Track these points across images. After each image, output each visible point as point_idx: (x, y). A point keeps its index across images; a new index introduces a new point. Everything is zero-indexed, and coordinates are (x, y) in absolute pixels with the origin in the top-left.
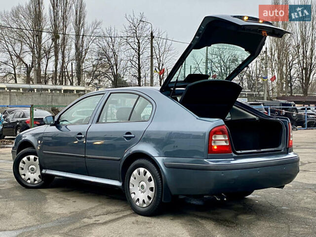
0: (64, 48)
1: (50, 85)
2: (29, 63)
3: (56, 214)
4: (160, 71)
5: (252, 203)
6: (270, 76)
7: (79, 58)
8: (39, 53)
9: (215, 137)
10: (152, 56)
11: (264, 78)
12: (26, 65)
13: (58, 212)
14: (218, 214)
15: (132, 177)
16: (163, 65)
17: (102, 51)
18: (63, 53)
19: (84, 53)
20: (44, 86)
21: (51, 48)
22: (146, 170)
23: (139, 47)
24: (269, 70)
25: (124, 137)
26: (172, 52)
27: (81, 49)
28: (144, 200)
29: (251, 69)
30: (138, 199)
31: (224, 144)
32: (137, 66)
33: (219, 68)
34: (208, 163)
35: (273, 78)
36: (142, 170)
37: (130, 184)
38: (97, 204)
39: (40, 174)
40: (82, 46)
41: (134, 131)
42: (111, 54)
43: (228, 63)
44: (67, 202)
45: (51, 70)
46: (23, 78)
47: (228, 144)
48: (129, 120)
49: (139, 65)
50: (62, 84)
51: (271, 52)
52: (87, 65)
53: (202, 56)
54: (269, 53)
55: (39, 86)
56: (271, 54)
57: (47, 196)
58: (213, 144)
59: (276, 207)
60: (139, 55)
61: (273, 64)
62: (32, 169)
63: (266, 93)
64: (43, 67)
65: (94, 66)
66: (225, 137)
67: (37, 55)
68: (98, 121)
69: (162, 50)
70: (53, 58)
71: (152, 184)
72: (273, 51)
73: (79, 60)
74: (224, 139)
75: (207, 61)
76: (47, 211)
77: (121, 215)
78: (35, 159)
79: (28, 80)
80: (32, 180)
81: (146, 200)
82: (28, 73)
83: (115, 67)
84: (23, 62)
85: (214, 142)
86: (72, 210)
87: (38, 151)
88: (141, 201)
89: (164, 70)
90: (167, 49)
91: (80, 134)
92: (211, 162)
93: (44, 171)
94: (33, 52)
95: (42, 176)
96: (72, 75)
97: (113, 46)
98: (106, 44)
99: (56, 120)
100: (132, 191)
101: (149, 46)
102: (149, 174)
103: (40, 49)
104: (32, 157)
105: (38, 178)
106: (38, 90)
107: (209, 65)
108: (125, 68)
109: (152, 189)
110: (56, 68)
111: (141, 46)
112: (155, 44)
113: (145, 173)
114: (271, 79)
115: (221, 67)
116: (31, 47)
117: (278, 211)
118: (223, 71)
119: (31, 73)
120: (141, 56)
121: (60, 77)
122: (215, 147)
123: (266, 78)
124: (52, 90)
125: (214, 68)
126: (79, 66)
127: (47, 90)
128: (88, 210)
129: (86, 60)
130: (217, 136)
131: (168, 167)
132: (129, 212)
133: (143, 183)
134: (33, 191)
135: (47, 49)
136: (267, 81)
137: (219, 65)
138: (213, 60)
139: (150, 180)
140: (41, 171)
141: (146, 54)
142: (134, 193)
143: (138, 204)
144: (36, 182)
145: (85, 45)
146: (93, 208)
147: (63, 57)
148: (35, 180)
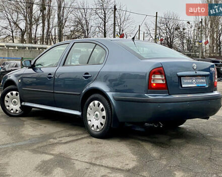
0: (49, 17)
1: (38, 45)
2: (23, 28)
3: (29, 135)
4: (121, 35)
5: (183, 131)
6: (204, 41)
7: (61, 25)
8: (31, 21)
9: (154, 76)
10: (115, 24)
11: (200, 42)
12: (21, 30)
13: (31, 134)
14: (155, 138)
15: (89, 108)
16: (123, 31)
17: (77, 20)
18: (48, 21)
19: (64, 21)
20: (34, 45)
21: (39, 17)
22: (100, 102)
23: (105, 17)
24: (204, 36)
25: (84, 76)
26: (130, 21)
27: (62, 18)
28: (97, 126)
29: (190, 36)
30: (93, 125)
31: (161, 82)
32: (103, 31)
33: (166, 34)
34: (148, 97)
35: (207, 43)
36: (96, 102)
37: (87, 114)
38: (62, 129)
39: (20, 106)
40: (63, 16)
41: (91, 72)
42: (84, 22)
43: (172, 30)
44: (40, 127)
45: (40, 33)
46: (18, 39)
47: (165, 82)
48: (88, 63)
49: (105, 30)
50: (48, 44)
51: (206, 22)
52: (67, 31)
53: (152, 24)
54: (203, 24)
55: (30, 45)
56: (206, 24)
57: (25, 123)
58: (152, 82)
59: (202, 134)
60: (105, 23)
61: (207, 32)
62: (15, 102)
63: (201, 53)
64: (34, 32)
65: (71, 31)
66: (162, 77)
67: (29, 22)
68: (64, 65)
69: (122, 19)
70: (41, 25)
71: (104, 113)
72: (207, 22)
73: (61, 26)
74: (161, 78)
75: (156, 28)
76: (23, 133)
77: (80, 137)
78: (17, 94)
79: (22, 41)
80: (14, 110)
81: (99, 126)
82: (23, 35)
83: (86, 32)
84: (19, 27)
85: (153, 81)
86: (43, 132)
87: (18, 88)
88: (95, 127)
89: (123, 34)
90: (126, 19)
91: (50, 74)
92: (150, 97)
93: (23, 104)
94: (26, 20)
95: (22, 107)
96: (55, 38)
97: (86, 16)
98: (80, 14)
99: (32, 64)
100: (88, 119)
101: (113, 16)
102: (102, 106)
103: (31, 18)
104: (14, 93)
105: (19, 109)
106: (29, 48)
107: (158, 31)
108: (94, 33)
109: (103, 117)
110: (43, 32)
111: (107, 16)
112: (117, 15)
113: (99, 105)
114: (205, 43)
115: (167, 33)
116: (24, 16)
117: (204, 137)
118: (168, 36)
119: (25, 36)
120: (106, 24)
121: (46, 39)
122: (154, 85)
123: (201, 42)
124: (39, 49)
125: (161, 34)
126: (60, 31)
127: (35, 48)
128: (54, 133)
129: (66, 27)
130: (156, 75)
131: (117, 100)
132: (86, 135)
133: (97, 113)
134: (15, 119)
135: (37, 18)
136: (202, 45)
137: (165, 32)
138: (161, 28)
139: (102, 110)
140: (21, 103)
141: (110, 22)
142: (90, 121)
143: (93, 129)
144: (18, 112)
145: (65, 15)
146: (58, 132)
147: (49, 24)
148: (17, 111)
